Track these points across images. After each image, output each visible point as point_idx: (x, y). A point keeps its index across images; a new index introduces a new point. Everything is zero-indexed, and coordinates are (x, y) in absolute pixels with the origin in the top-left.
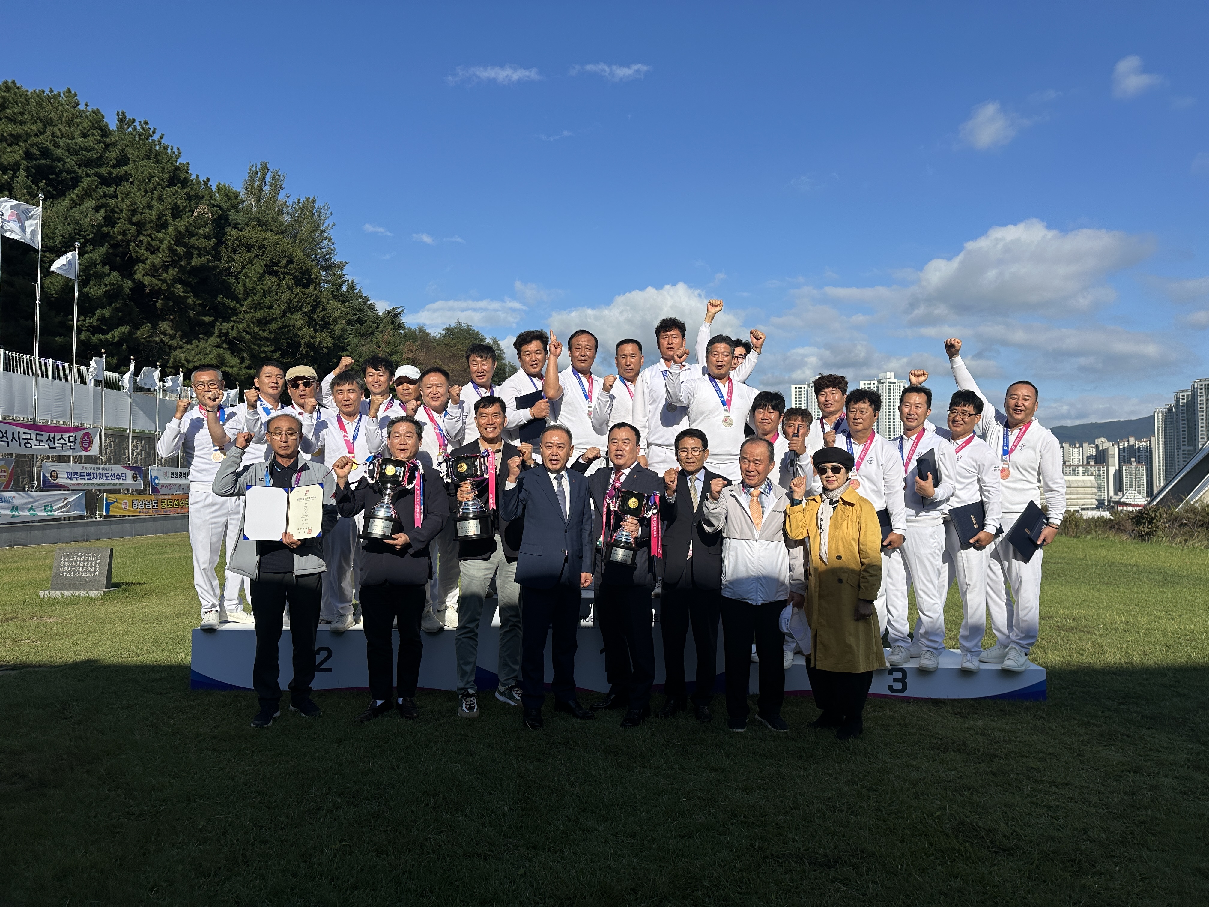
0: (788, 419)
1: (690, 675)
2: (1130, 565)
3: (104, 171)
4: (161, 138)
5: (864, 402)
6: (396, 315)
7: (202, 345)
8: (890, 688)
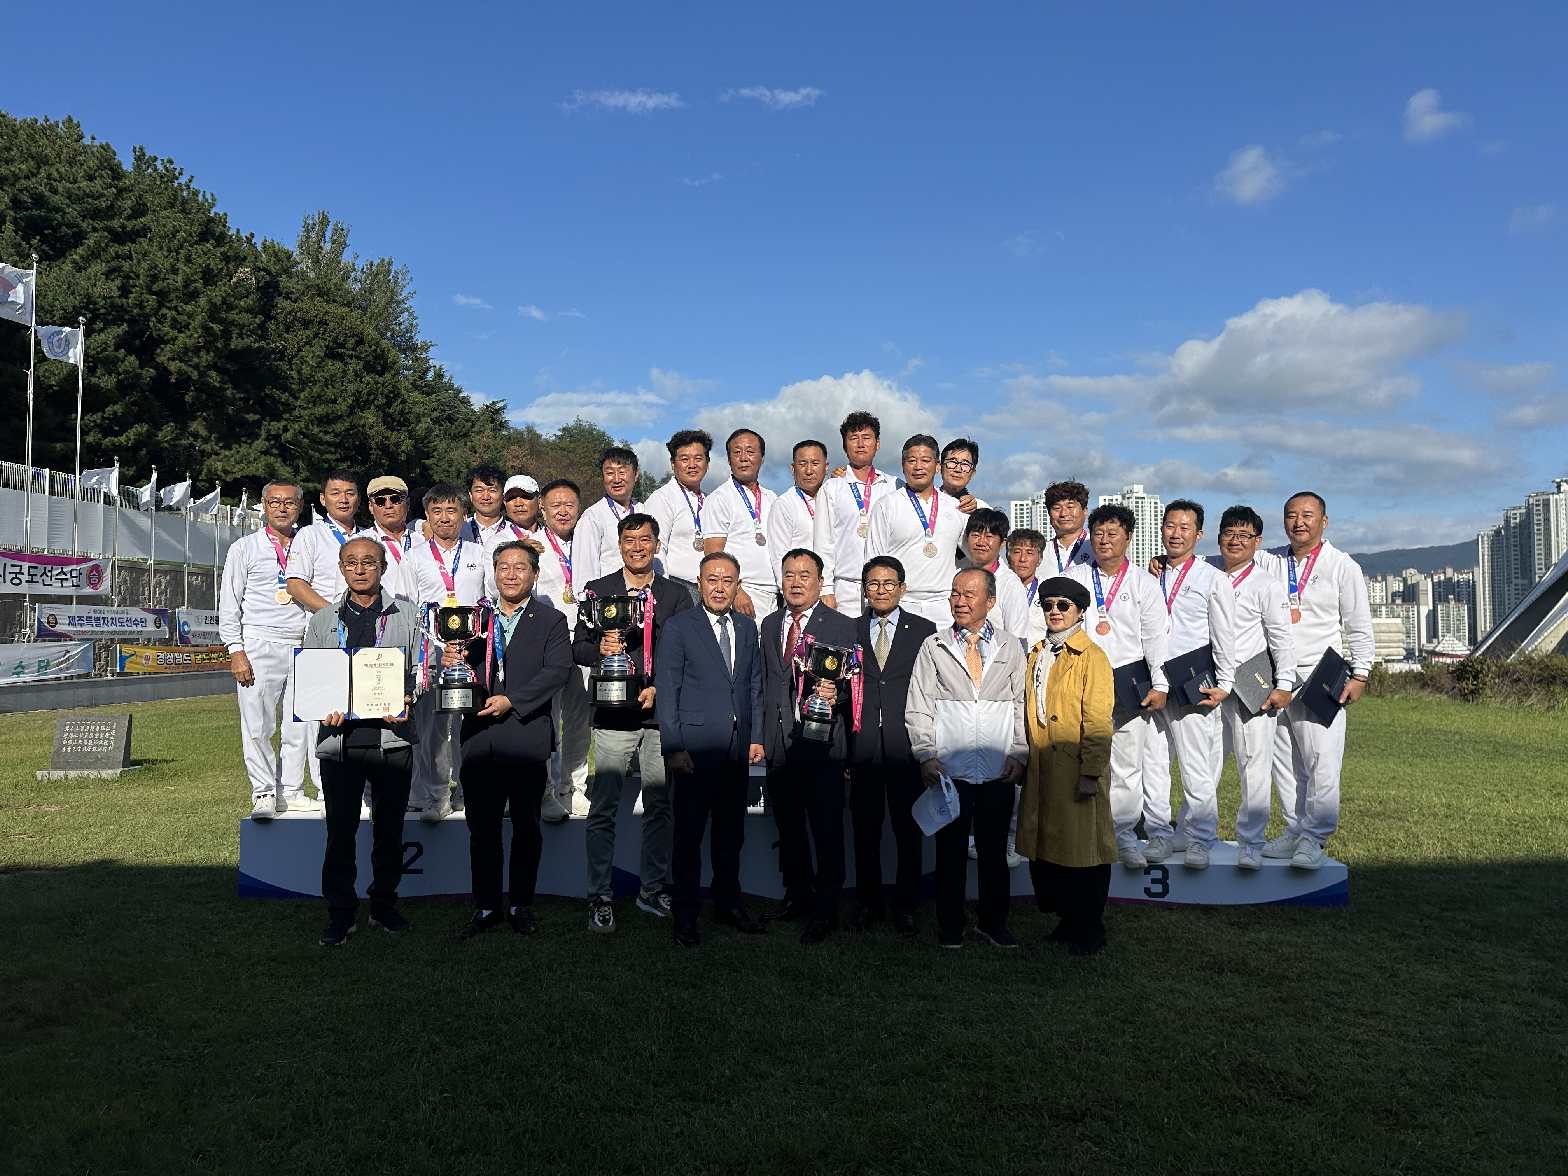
0: (1013, 544)
1: (889, 876)
2: (1451, 732)
3: (115, 224)
4: (190, 181)
5: (1113, 522)
6: (497, 411)
7: (244, 450)
8: (1147, 891)
